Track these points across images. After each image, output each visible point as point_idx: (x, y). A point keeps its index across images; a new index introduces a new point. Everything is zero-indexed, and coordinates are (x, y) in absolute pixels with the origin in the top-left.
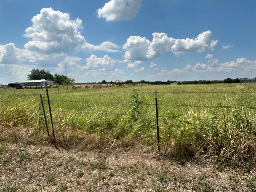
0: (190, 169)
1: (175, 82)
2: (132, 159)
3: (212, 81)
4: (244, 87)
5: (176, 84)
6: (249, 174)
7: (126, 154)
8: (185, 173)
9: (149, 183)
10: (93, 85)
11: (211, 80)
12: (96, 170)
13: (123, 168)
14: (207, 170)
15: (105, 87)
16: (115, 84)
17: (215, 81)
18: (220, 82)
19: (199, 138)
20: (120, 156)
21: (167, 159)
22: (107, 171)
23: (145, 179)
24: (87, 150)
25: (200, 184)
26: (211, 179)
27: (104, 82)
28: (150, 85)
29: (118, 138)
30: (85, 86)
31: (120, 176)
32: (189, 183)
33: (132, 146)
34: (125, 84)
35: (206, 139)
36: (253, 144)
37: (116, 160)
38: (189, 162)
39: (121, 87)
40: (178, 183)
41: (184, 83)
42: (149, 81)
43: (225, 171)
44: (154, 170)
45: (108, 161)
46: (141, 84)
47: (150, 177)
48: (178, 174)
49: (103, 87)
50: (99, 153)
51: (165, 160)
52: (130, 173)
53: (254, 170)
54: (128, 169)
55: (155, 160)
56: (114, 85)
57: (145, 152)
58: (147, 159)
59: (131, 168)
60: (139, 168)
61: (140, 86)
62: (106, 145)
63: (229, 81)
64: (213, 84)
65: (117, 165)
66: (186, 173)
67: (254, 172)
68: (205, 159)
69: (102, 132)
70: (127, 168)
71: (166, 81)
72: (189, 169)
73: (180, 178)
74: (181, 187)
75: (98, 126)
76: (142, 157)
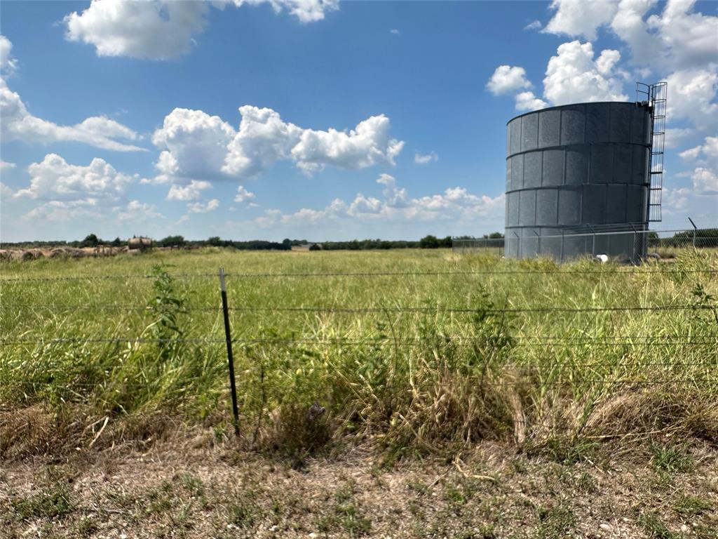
0: (318, 476)
1: (305, 243)
2: (159, 470)
3: (394, 242)
4: (460, 258)
5: (306, 248)
6: (449, 469)
7: (142, 460)
8: (303, 489)
9: (203, 534)
10: (55, 249)
11: (391, 240)
12: (36, 523)
13: (128, 503)
14: (359, 473)
15: (95, 256)
16: (127, 248)
17: (400, 241)
18: (411, 245)
19: (341, 392)
20: (122, 466)
21: (259, 458)
22: (74, 520)
23: (194, 524)
24: (8, 461)
25: (338, 511)
26: (367, 495)
27: (92, 241)
28: (234, 251)
29: (115, 413)
30: (25, 252)
31: (117, 527)
32: (311, 516)
33: (160, 432)
34: (159, 247)
35: (359, 394)
36: (459, 395)
37: (106, 479)
38: (315, 458)
39: (146, 255)
40: (284, 520)
41: (327, 247)
42: (233, 240)
43: (399, 469)
44: (221, 494)
45: (81, 486)
46: (208, 248)
47: (208, 516)
48: (286, 494)
49: (89, 255)
50: (49, 467)
51: (255, 461)
52: (149, 514)
53: (461, 458)
54: (142, 502)
55: (226, 465)
56: (126, 251)
57: (199, 447)
58: (203, 466)
59: (153, 497)
60: (178, 496)
61: (207, 254)
62: (77, 438)
63: (430, 243)
64: (394, 250)
65: (110, 496)
66: (307, 488)
67: (460, 462)
68: (357, 445)
69: (62, 399)
70: (139, 499)
71: (280, 241)
72: (315, 475)
73: (290, 504)
74: (292, 529)
75: (50, 380)
76: (190, 461)
